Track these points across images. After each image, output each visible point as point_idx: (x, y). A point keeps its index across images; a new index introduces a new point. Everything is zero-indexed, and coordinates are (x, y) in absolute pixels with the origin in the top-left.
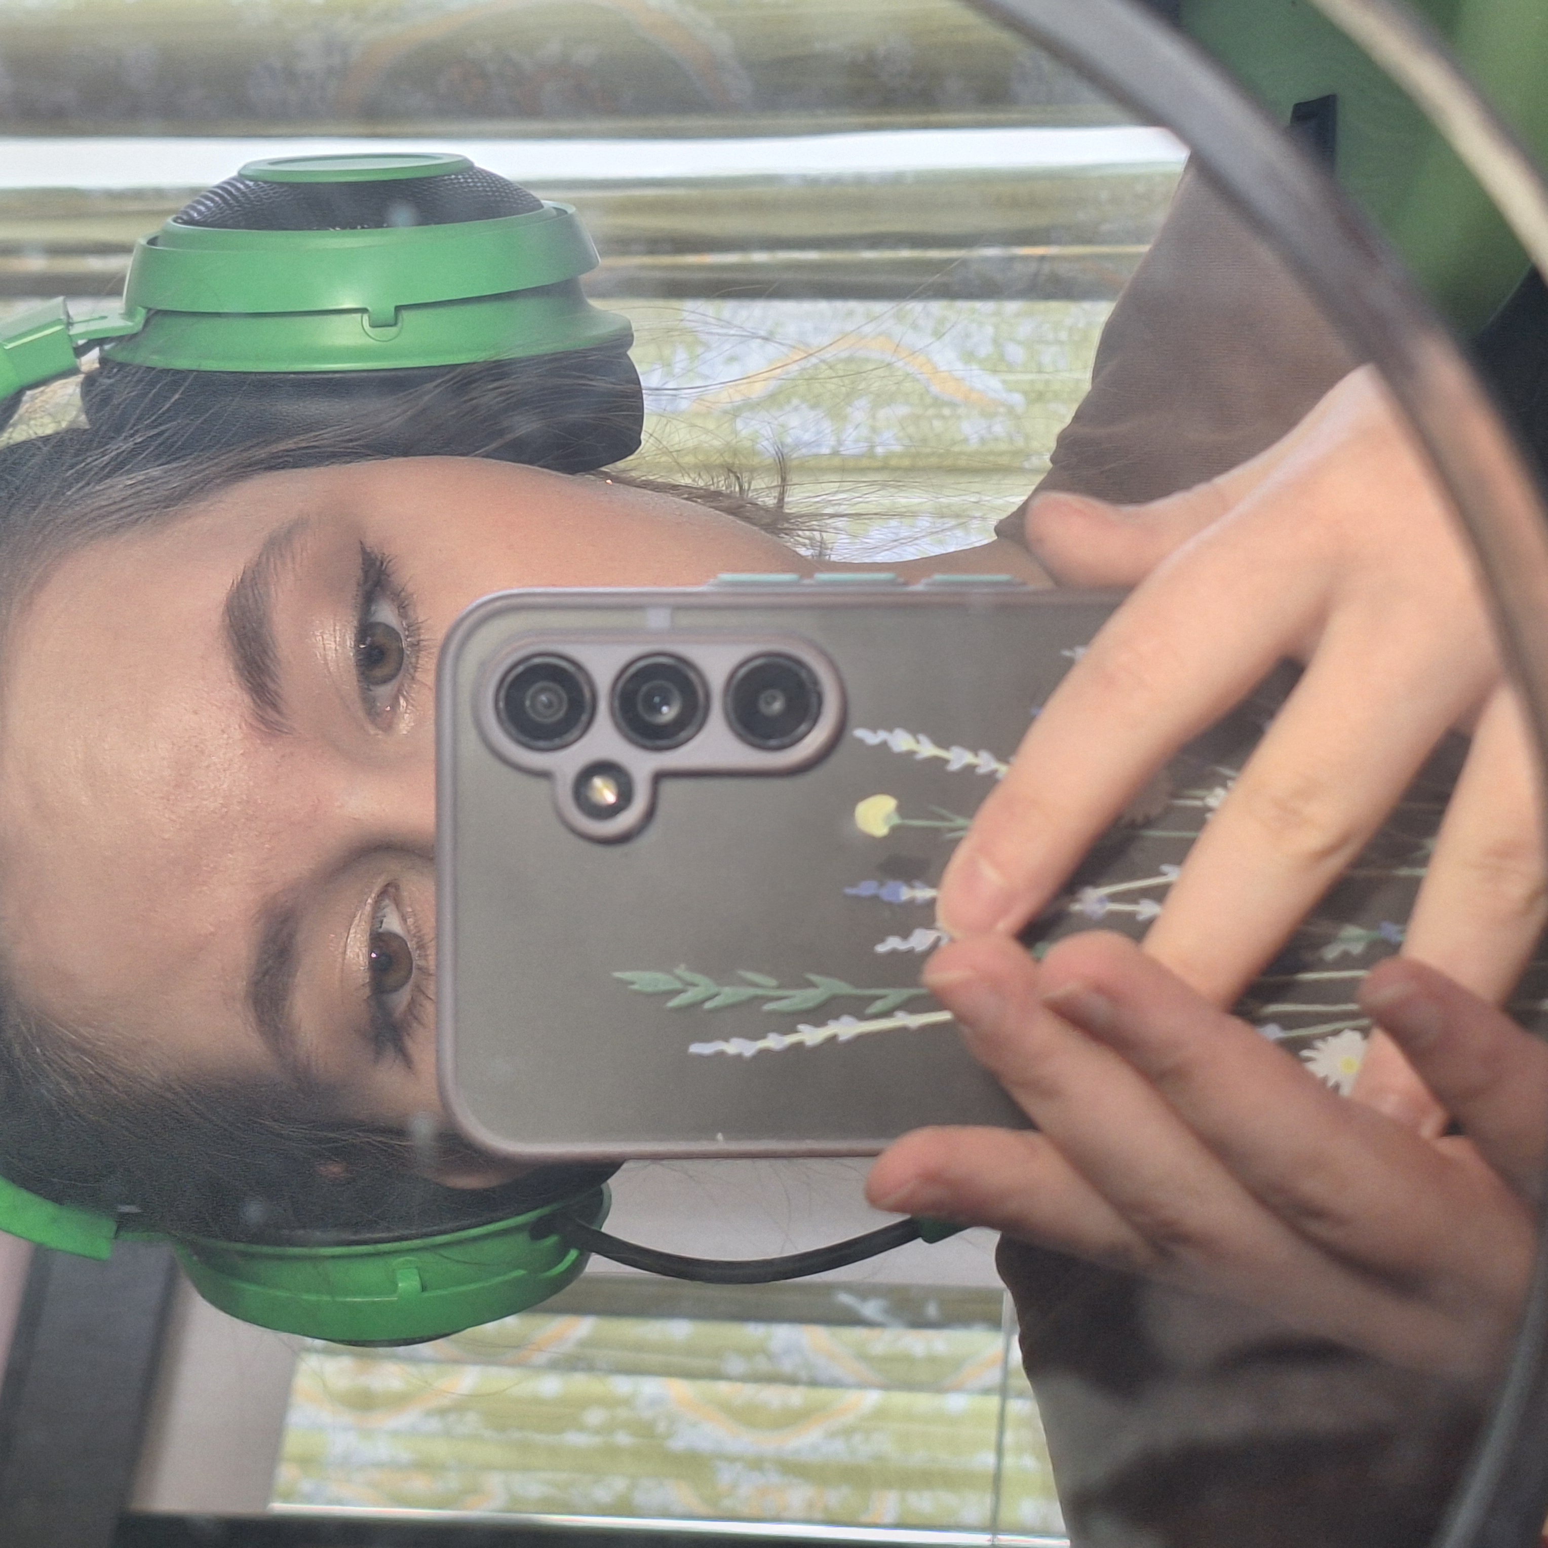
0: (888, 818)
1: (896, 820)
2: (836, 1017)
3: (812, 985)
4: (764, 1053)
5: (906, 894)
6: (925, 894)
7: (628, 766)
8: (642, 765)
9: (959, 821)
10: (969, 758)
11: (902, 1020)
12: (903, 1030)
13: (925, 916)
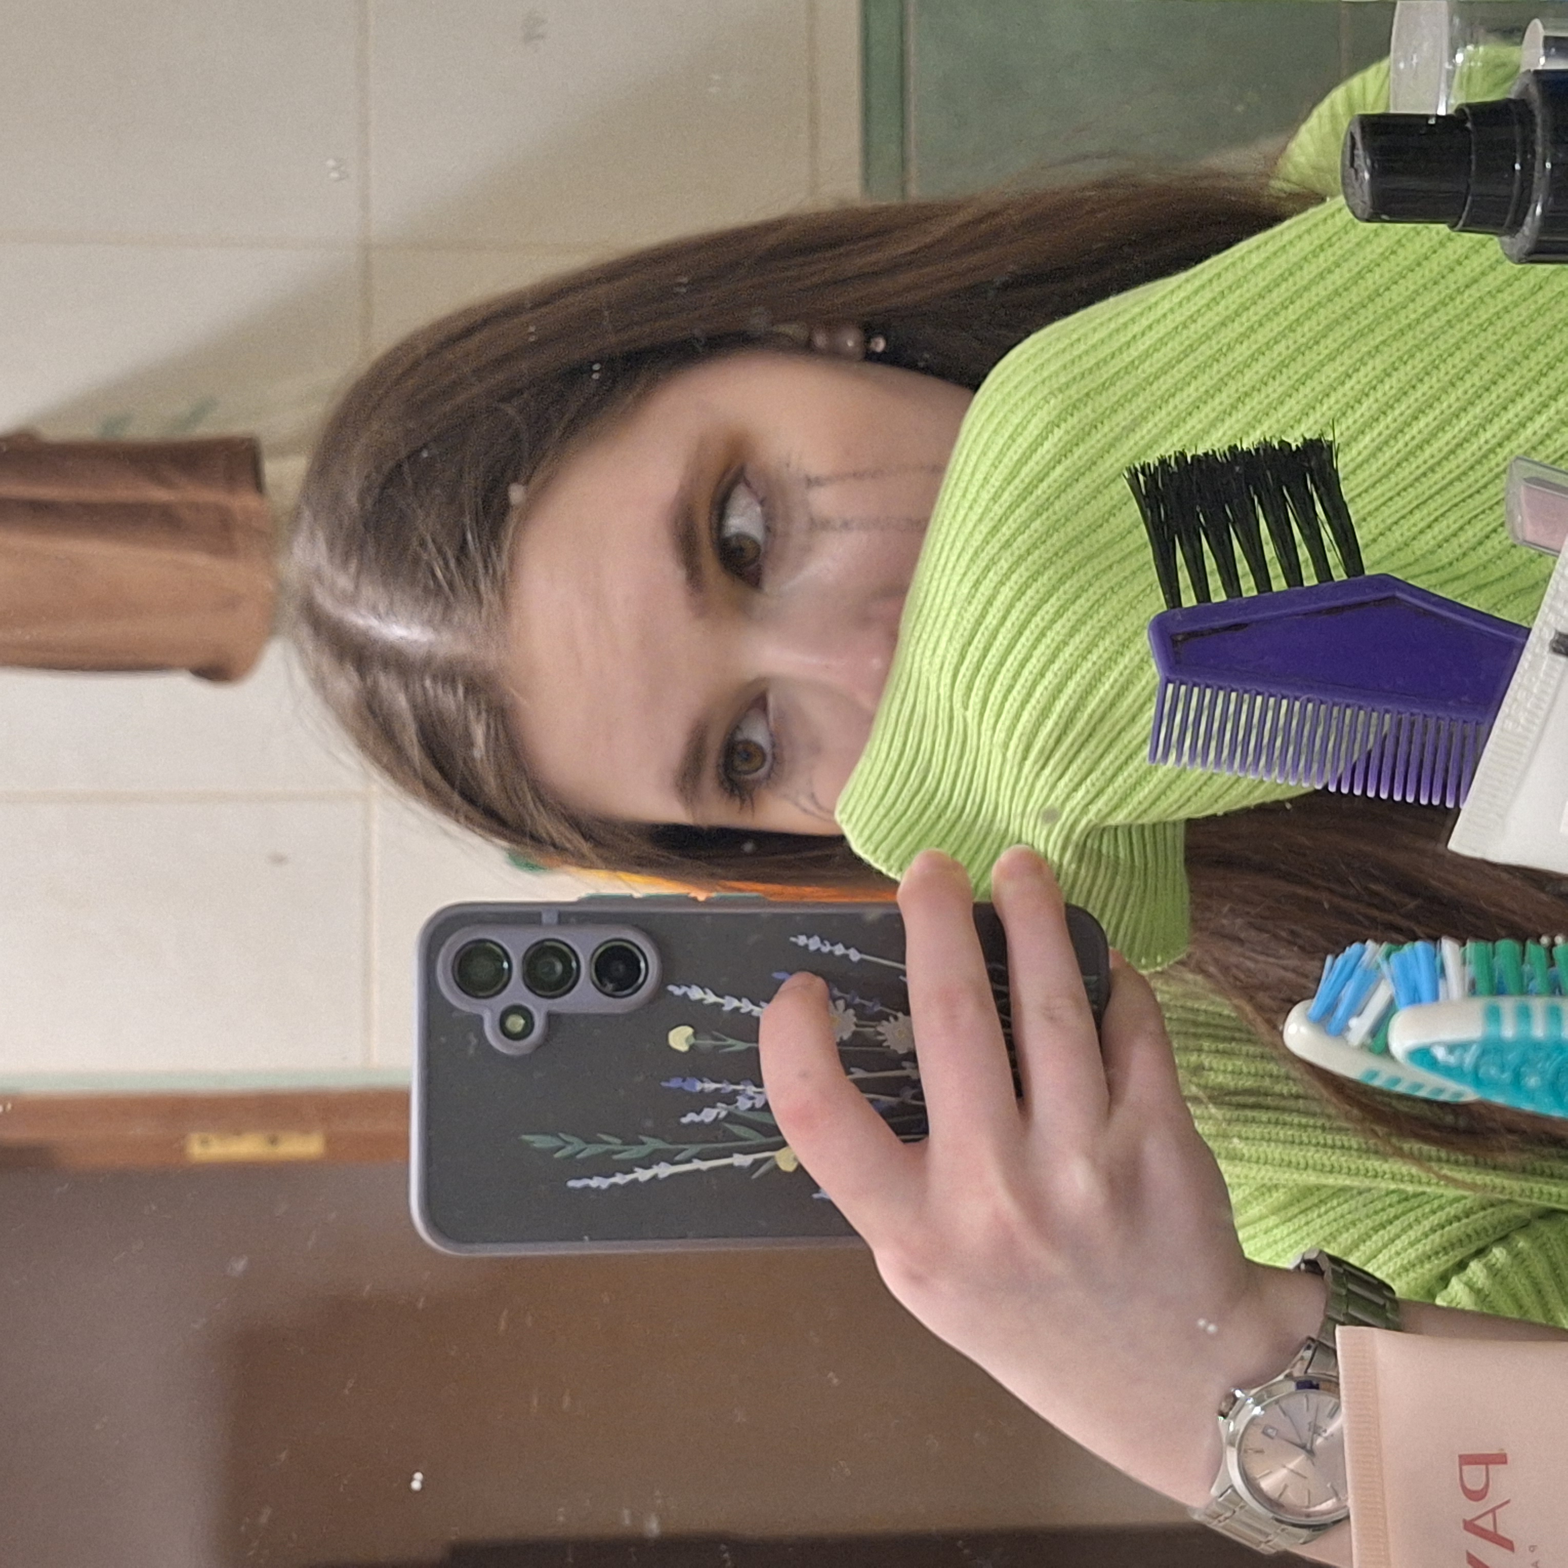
0: (687, 1040)
1: (692, 1041)
2: (658, 1164)
3: (643, 1143)
4: (614, 1186)
5: (699, 1086)
6: (710, 1086)
7: (531, 1007)
8: (539, 1007)
9: (730, 1041)
10: (736, 1003)
11: (697, 1165)
12: (698, 1171)
13: (711, 1099)
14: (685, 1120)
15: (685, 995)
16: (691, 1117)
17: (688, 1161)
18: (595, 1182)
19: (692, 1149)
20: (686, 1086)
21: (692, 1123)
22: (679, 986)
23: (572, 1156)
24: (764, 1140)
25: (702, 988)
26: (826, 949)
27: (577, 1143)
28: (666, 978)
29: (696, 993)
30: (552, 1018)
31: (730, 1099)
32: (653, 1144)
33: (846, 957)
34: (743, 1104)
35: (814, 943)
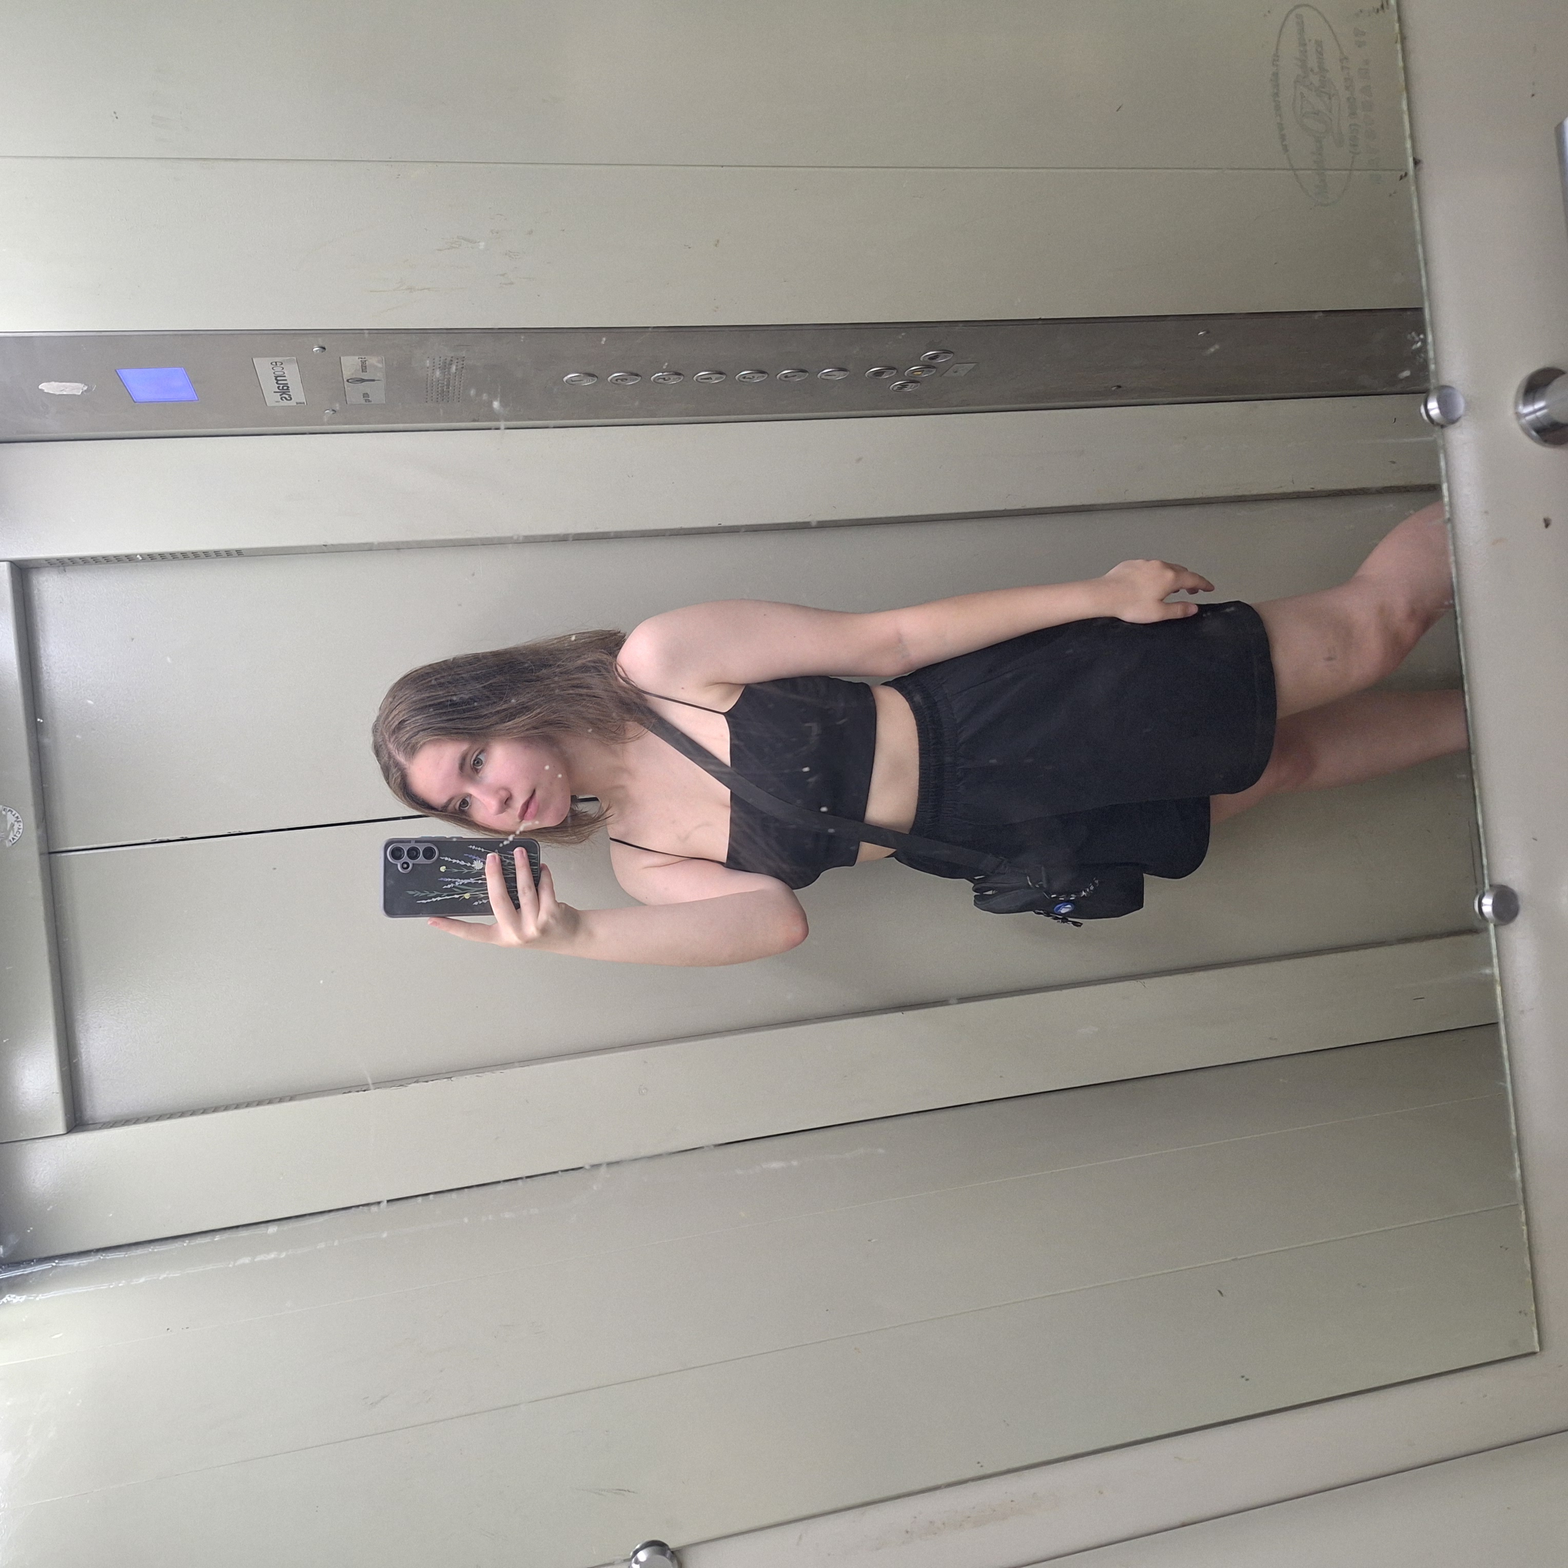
0: (445, 869)
2: (437, 897)
3: (434, 893)
5: (447, 880)
6: (450, 880)
7: (409, 862)
8: (411, 862)
9: (454, 869)
10: (455, 861)
11: (446, 897)
12: (447, 899)
13: (450, 883)
15: (444, 859)
17: (444, 896)
18: (423, 902)
19: (445, 894)
20: (444, 880)
21: (445, 888)
22: (442, 857)
23: (418, 896)
24: (461, 892)
25: (448, 857)
26: (476, 848)
27: (419, 893)
28: (440, 855)
29: (446, 859)
30: (413, 864)
31: (454, 883)
32: (436, 893)
33: (481, 850)
34: (457, 884)
35: (474, 847)
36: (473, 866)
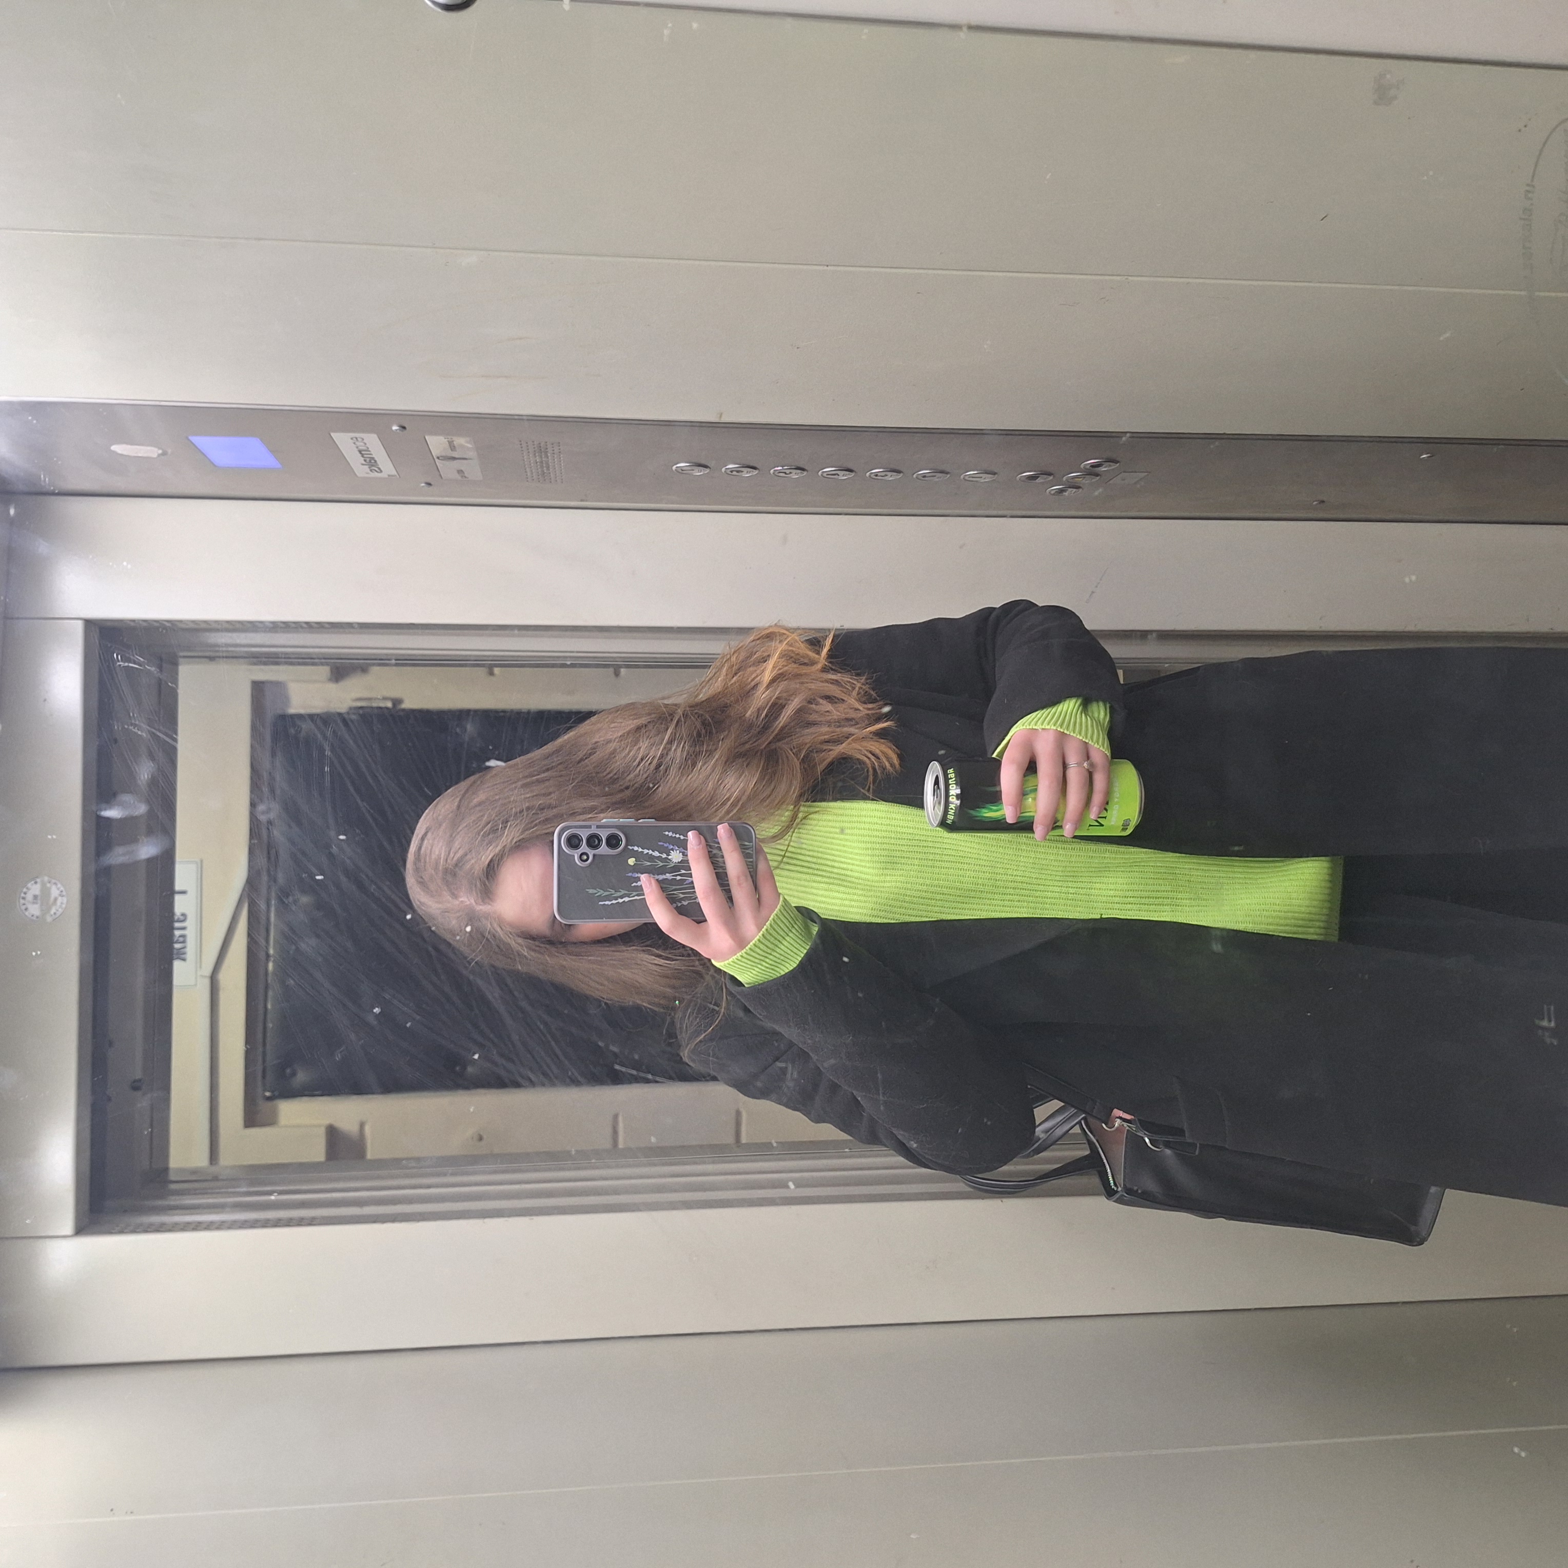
3: (620, 892)
4: (612, 904)
5: (637, 875)
6: (640, 875)
7: (588, 852)
8: (591, 853)
9: (646, 862)
10: (648, 851)
11: (636, 898)
12: (636, 900)
14: (633, 885)
15: (633, 849)
16: (634, 884)
17: (634, 897)
18: (607, 903)
19: (635, 893)
20: (633, 875)
21: (635, 886)
22: (631, 846)
23: (600, 895)
25: (638, 847)
26: (673, 835)
27: (602, 891)
28: (627, 845)
29: (636, 848)
30: (594, 856)
32: (623, 892)
33: (679, 838)
35: (670, 834)
36: (670, 857)
